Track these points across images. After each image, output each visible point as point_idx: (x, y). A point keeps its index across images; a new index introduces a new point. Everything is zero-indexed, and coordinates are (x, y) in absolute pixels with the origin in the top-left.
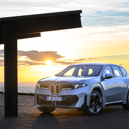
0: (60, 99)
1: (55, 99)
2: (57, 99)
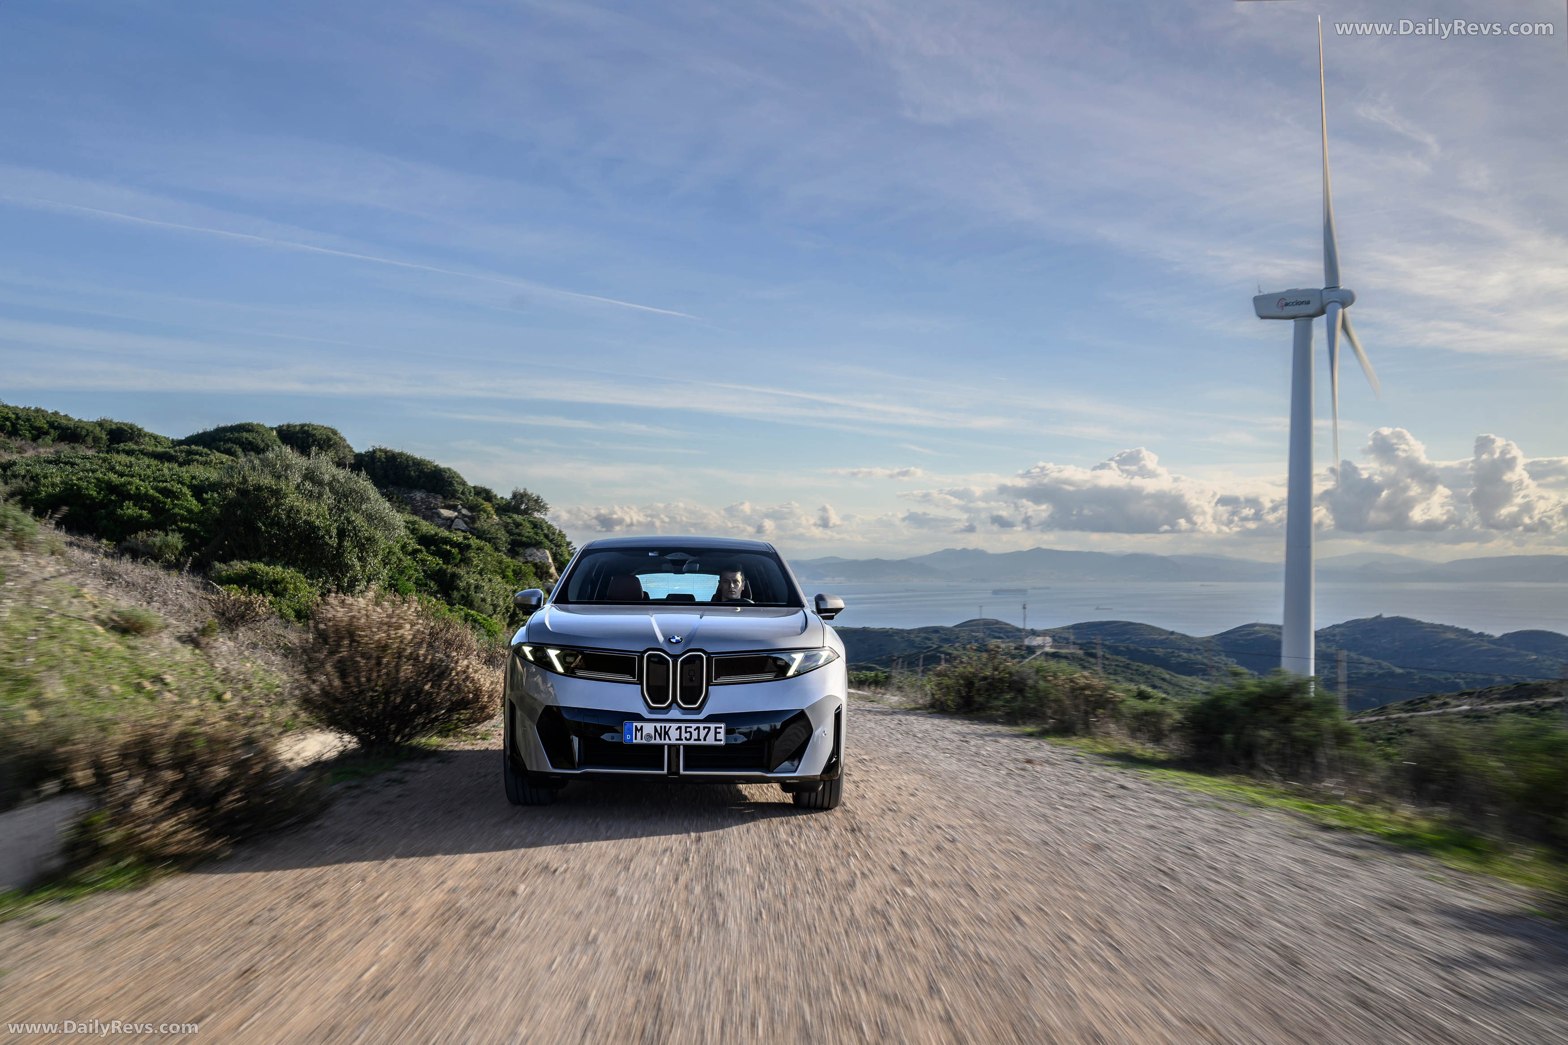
0: (714, 736)
1: (684, 735)
2: (695, 734)
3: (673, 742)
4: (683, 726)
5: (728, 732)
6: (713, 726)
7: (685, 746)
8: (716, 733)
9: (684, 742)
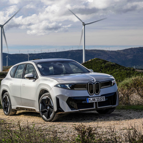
0: (103, 99)
1: (98, 100)
2: (100, 99)
3: (96, 101)
4: (98, 98)
5: (106, 98)
6: (103, 97)
7: (98, 102)
8: (104, 98)
9: (98, 101)
